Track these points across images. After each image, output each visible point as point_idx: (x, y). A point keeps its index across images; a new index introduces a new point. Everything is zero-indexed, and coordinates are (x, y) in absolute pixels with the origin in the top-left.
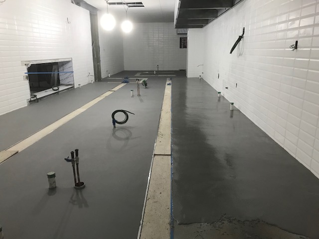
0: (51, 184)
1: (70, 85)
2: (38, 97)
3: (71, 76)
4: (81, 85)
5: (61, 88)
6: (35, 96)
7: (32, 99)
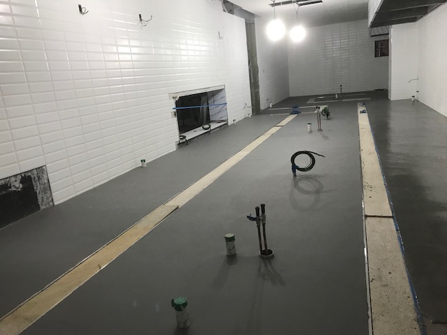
0: (229, 250)
1: (223, 121)
2: (187, 138)
3: (224, 109)
4: (237, 121)
5: (213, 126)
6: (185, 137)
7: (181, 141)
